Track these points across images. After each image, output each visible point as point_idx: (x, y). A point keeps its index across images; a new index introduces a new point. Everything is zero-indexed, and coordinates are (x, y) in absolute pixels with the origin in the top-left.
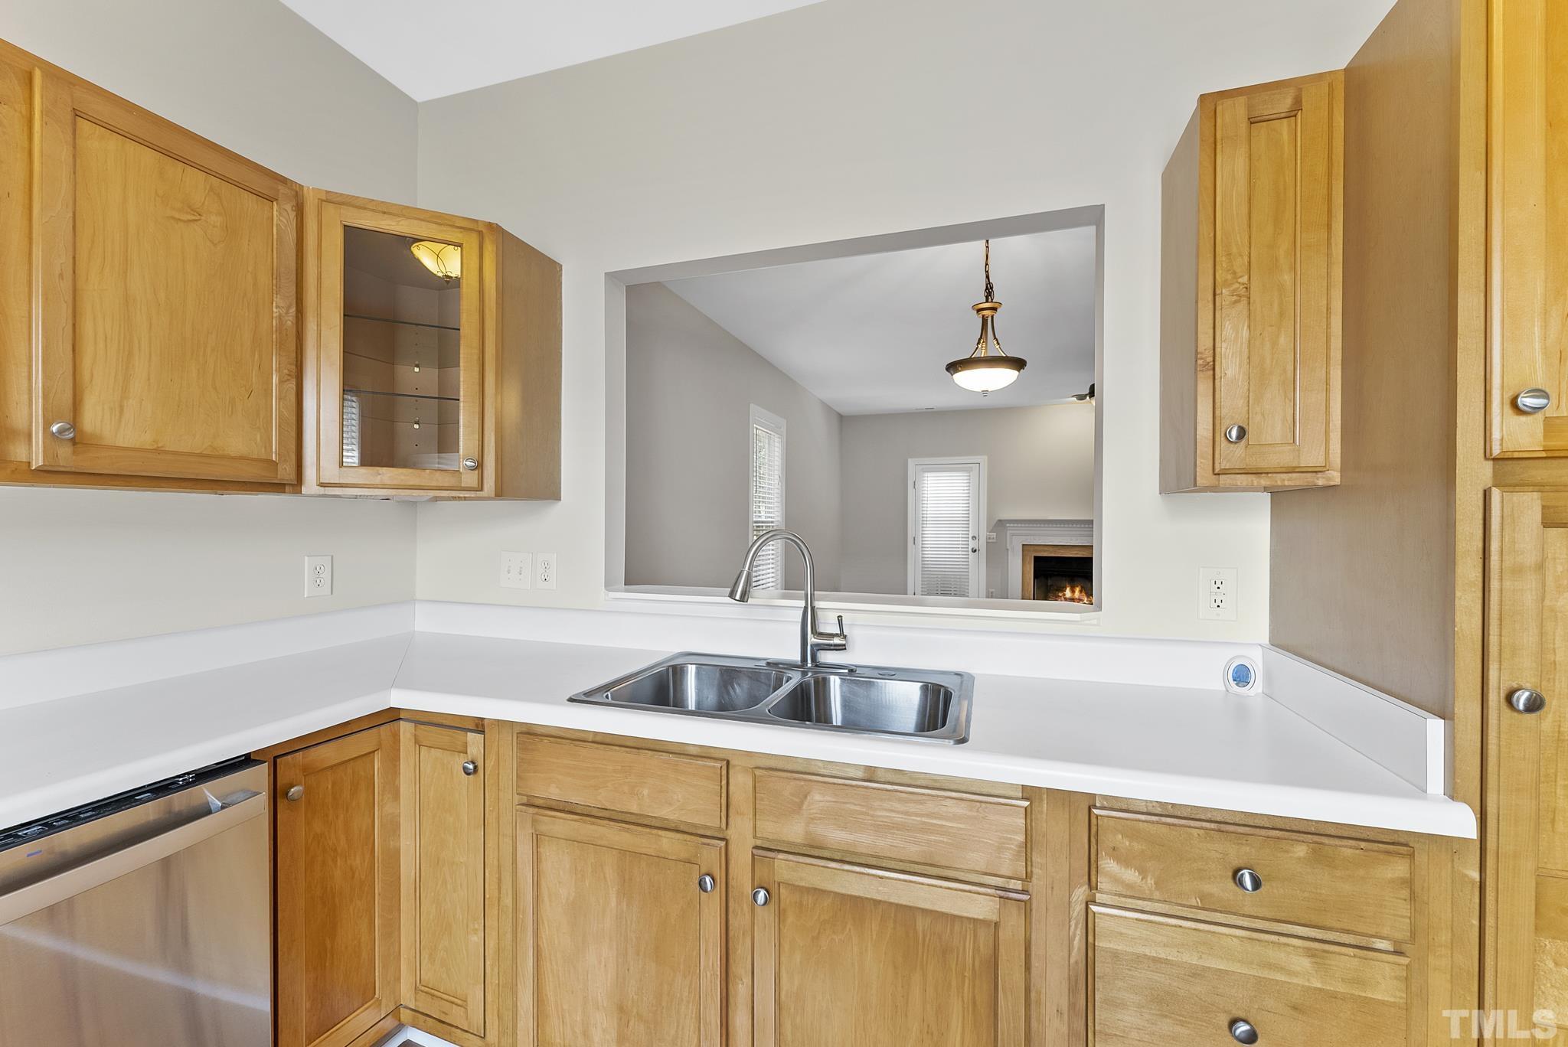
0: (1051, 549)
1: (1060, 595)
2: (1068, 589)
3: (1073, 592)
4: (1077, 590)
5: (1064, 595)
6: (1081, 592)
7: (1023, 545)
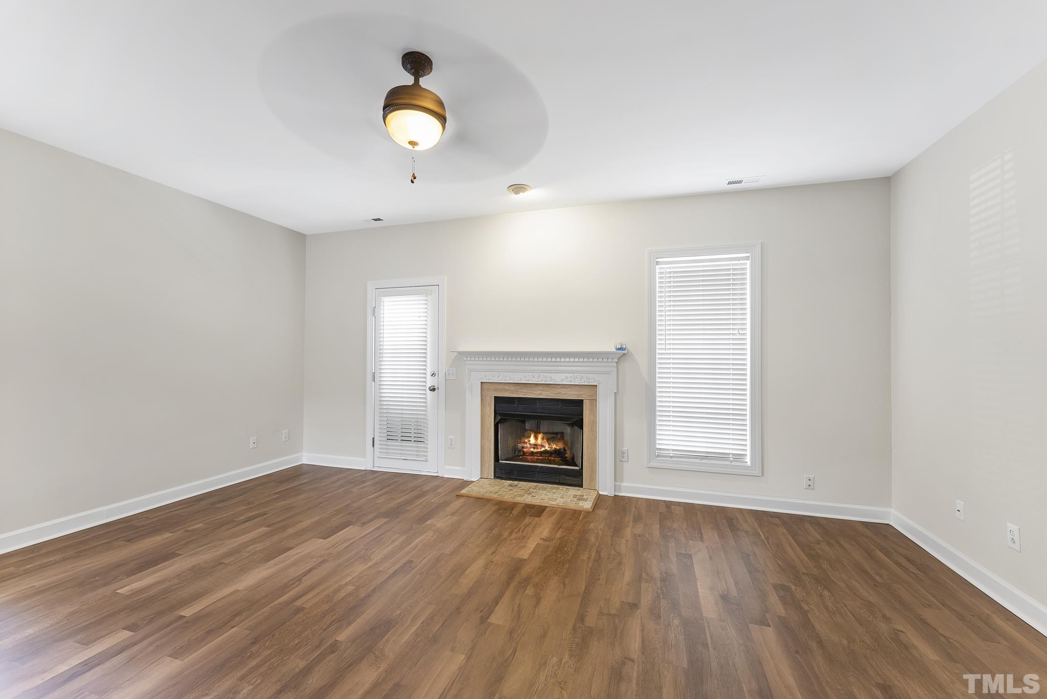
0: (513, 388)
1: (526, 441)
2: (532, 436)
3: (536, 438)
4: (540, 436)
5: (529, 441)
6: (543, 439)
7: (482, 382)
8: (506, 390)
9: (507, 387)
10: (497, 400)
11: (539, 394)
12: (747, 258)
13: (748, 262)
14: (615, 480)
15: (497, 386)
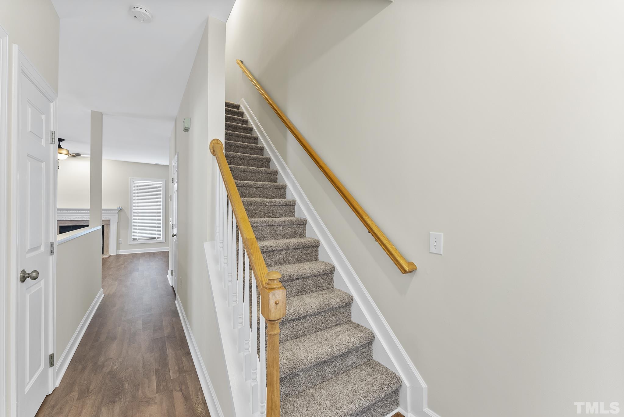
8: (66, 223)
9: (67, 222)
10: (60, 226)
11: (84, 224)
12: (162, 184)
13: (162, 185)
14: (117, 250)
15: (61, 222)
